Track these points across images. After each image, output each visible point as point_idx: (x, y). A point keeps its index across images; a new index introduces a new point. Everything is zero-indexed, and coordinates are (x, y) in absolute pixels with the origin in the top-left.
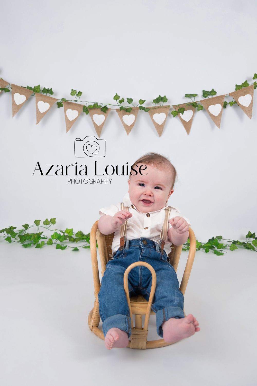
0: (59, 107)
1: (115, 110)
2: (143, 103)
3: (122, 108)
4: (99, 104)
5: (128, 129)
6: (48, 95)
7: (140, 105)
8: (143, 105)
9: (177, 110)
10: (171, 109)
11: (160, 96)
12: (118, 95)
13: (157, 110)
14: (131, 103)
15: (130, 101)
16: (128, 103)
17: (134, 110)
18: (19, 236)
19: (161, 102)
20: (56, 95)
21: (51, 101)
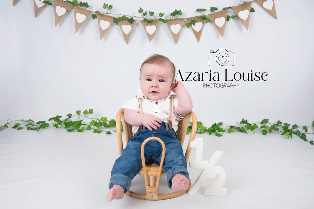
0: (94, 18)
1: (140, 22)
2: (162, 16)
3: (145, 20)
4: (126, 17)
5: (150, 37)
6: (84, 8)
7: (160, 18)
8: (162, 18)
9: (190, 22)
10: (185, 21)
11: (176, 10)
12: (142, 8)
13: (173, 21)
14: (153, 15)
15: (152, 14)
16: (150, 16)
17: (155, 22)
18: (64, 123)
19: (177, 15)
20: (91, 8)
21: (87, 13)
